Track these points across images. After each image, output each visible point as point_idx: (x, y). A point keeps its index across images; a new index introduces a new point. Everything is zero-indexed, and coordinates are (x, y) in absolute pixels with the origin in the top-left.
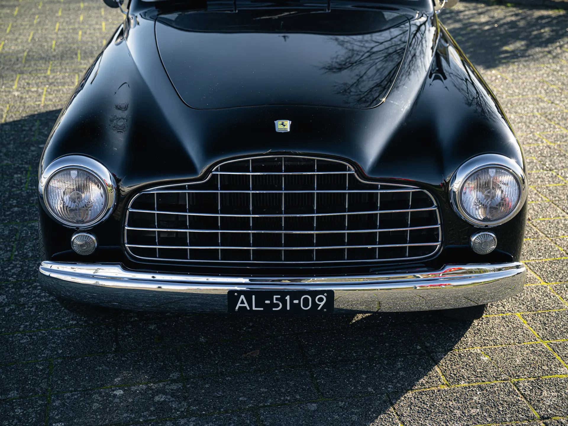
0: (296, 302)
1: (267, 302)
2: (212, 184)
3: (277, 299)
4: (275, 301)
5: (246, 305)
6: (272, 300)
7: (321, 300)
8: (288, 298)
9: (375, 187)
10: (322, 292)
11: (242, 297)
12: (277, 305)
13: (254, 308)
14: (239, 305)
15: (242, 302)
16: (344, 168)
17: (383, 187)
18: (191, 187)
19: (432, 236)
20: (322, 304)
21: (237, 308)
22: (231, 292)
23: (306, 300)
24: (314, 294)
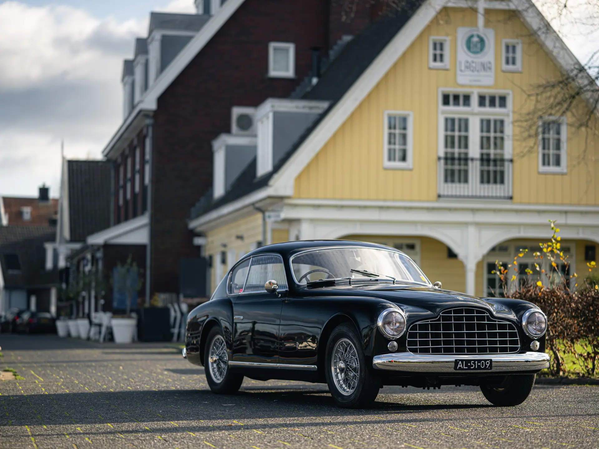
0: (479, 364)
1: (469, 364)
2: (439, 320)
3: (473, 363)
4: (472, 364)
5: (461, 366)
6: (471, 364)
7: (488, 363)
8: (476, 362)
9: (496, 321)
10: (488, 360)
11: (460, 362)
12: (472, 366)
13: (464, 368)
14: (459, 366)
15: (460, 365)
16: (484, 313)
17: (498, 322)
18: (431, 321)
19: (515, 342)
20: (488, 365)
21: (458, 368)
22: (456, 360)
23: (483, 363)
24: (485, 360)
